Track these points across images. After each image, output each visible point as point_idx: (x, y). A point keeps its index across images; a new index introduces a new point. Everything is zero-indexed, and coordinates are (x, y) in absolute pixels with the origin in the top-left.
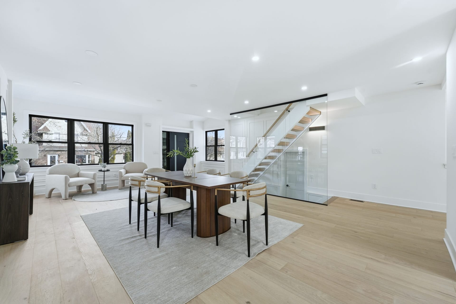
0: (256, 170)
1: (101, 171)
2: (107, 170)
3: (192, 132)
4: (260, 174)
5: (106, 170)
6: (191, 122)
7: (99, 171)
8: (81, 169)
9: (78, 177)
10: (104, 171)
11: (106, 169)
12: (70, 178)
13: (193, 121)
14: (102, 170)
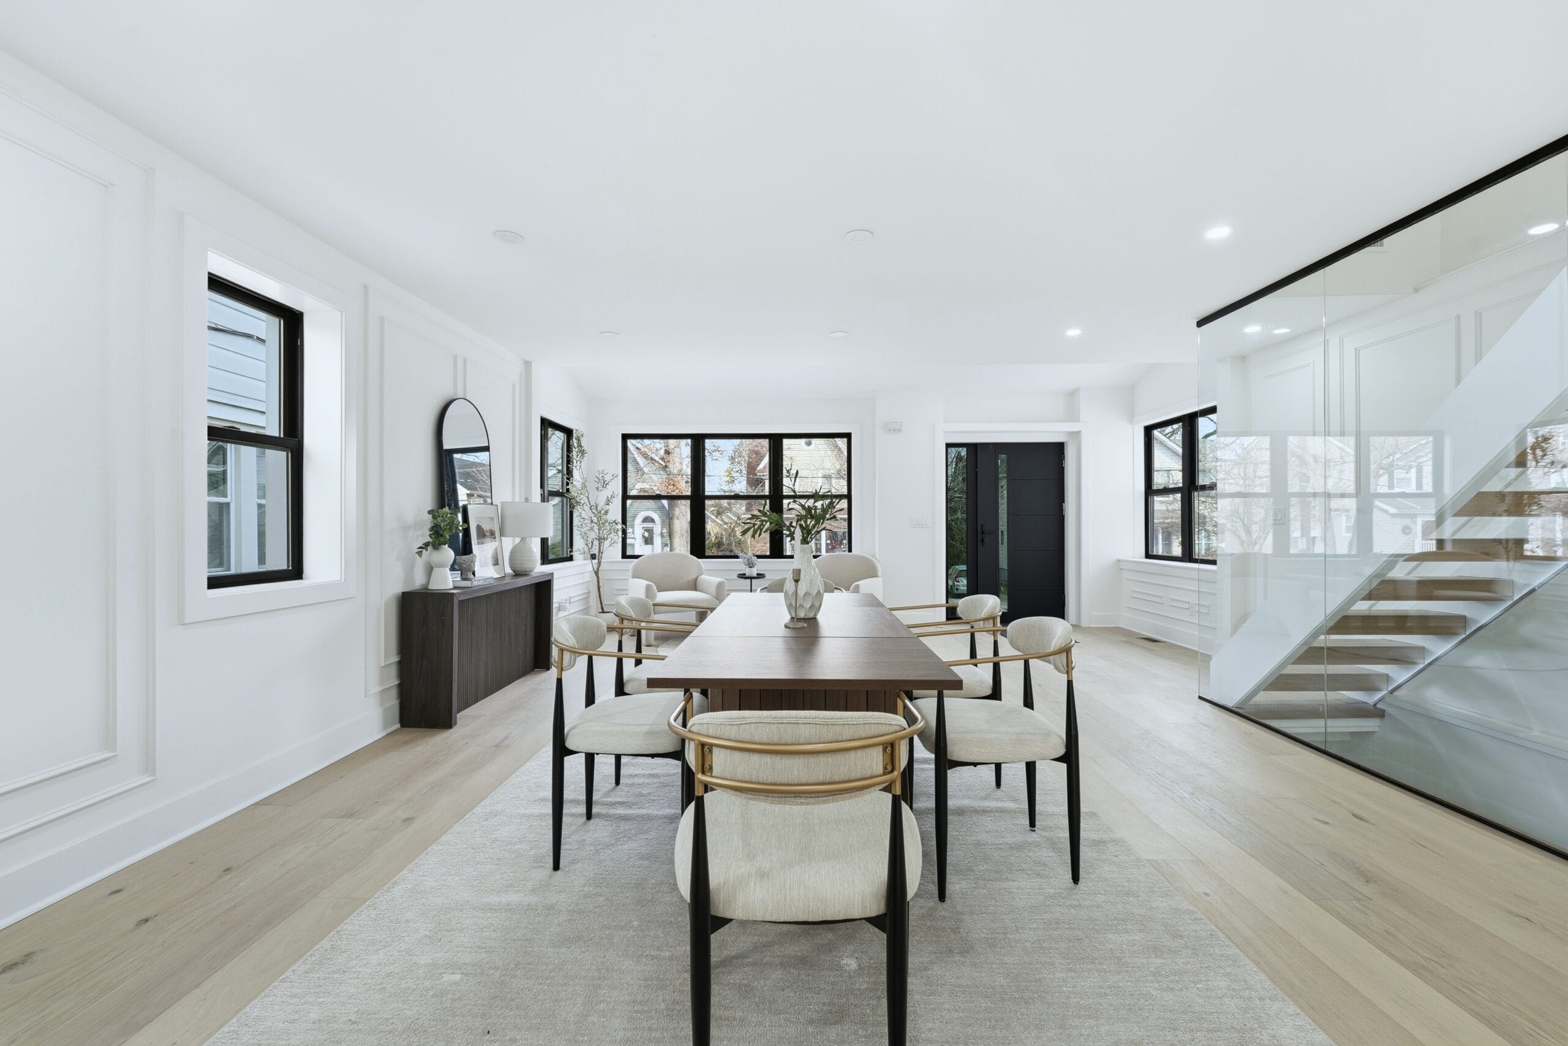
0: (1344, 623)
1: (742, 576)
2: (758, 574)
3: (1076, 435)
4: (1430, 652)
5: (755, 575)
6: (1072, 395)
7: (738, 577)
8: (704, 569)
9: (696, 590)
10: (751, 578)
11: (754, 572)
12: (658, 591)
13: (1079, 388)
14: (745, 574)
